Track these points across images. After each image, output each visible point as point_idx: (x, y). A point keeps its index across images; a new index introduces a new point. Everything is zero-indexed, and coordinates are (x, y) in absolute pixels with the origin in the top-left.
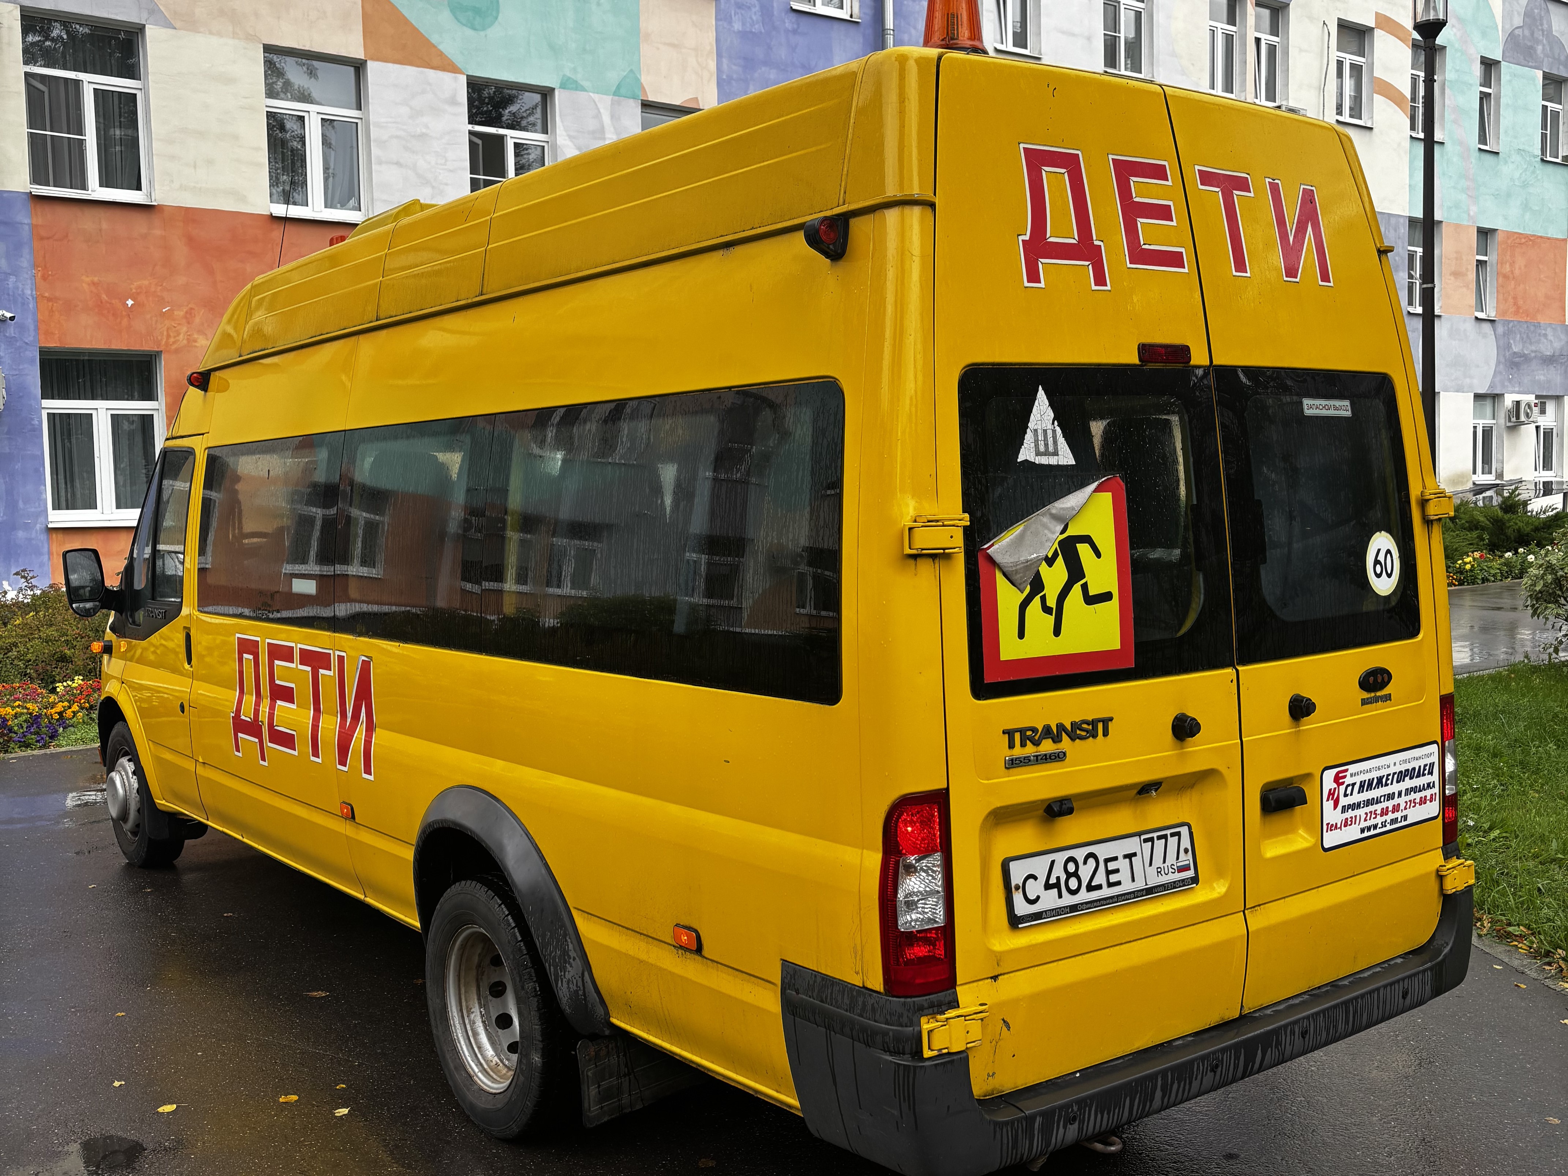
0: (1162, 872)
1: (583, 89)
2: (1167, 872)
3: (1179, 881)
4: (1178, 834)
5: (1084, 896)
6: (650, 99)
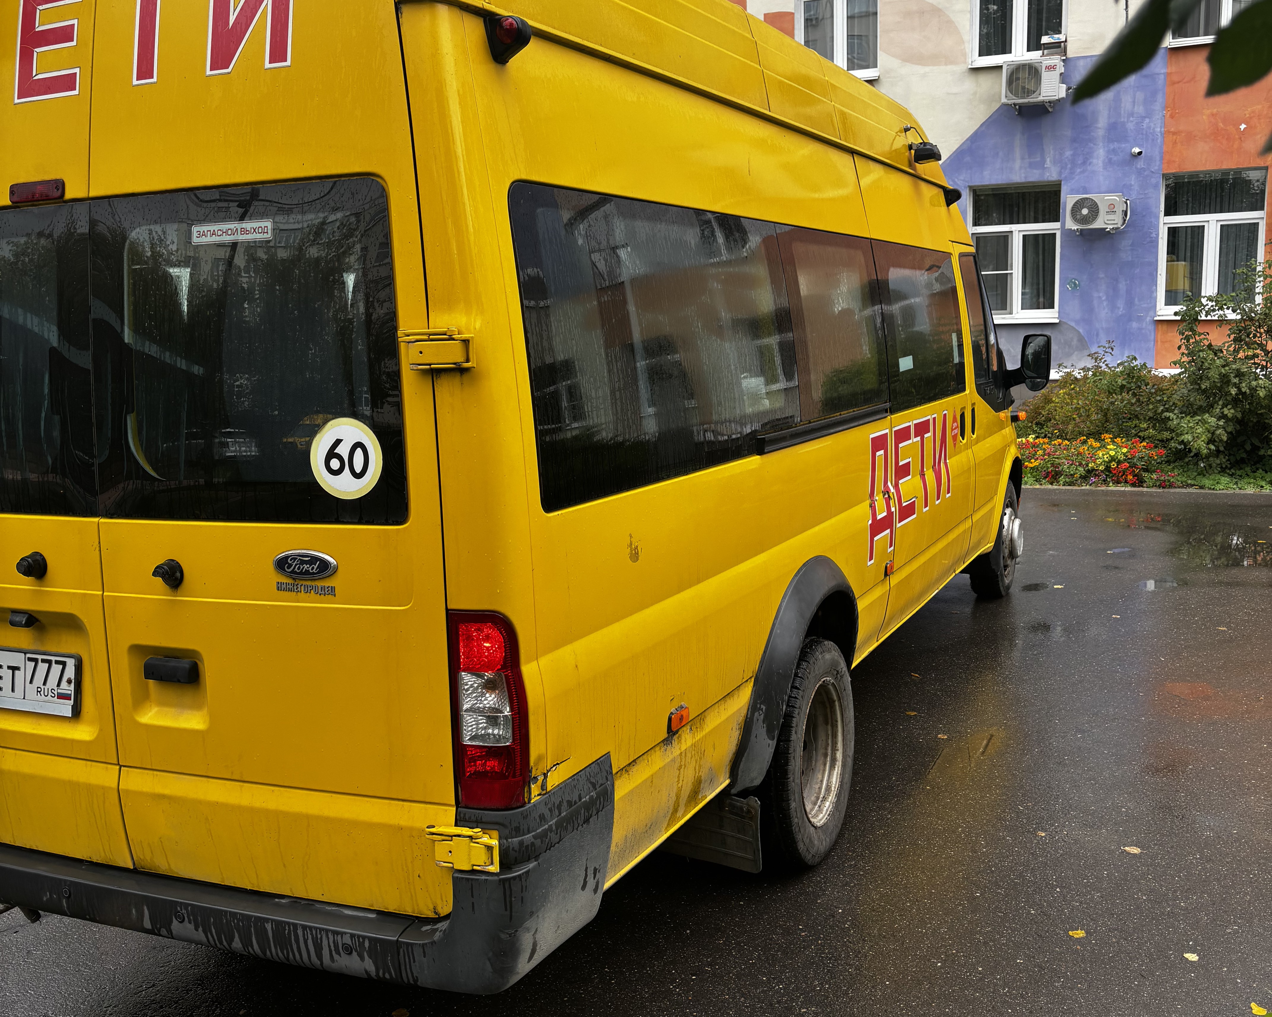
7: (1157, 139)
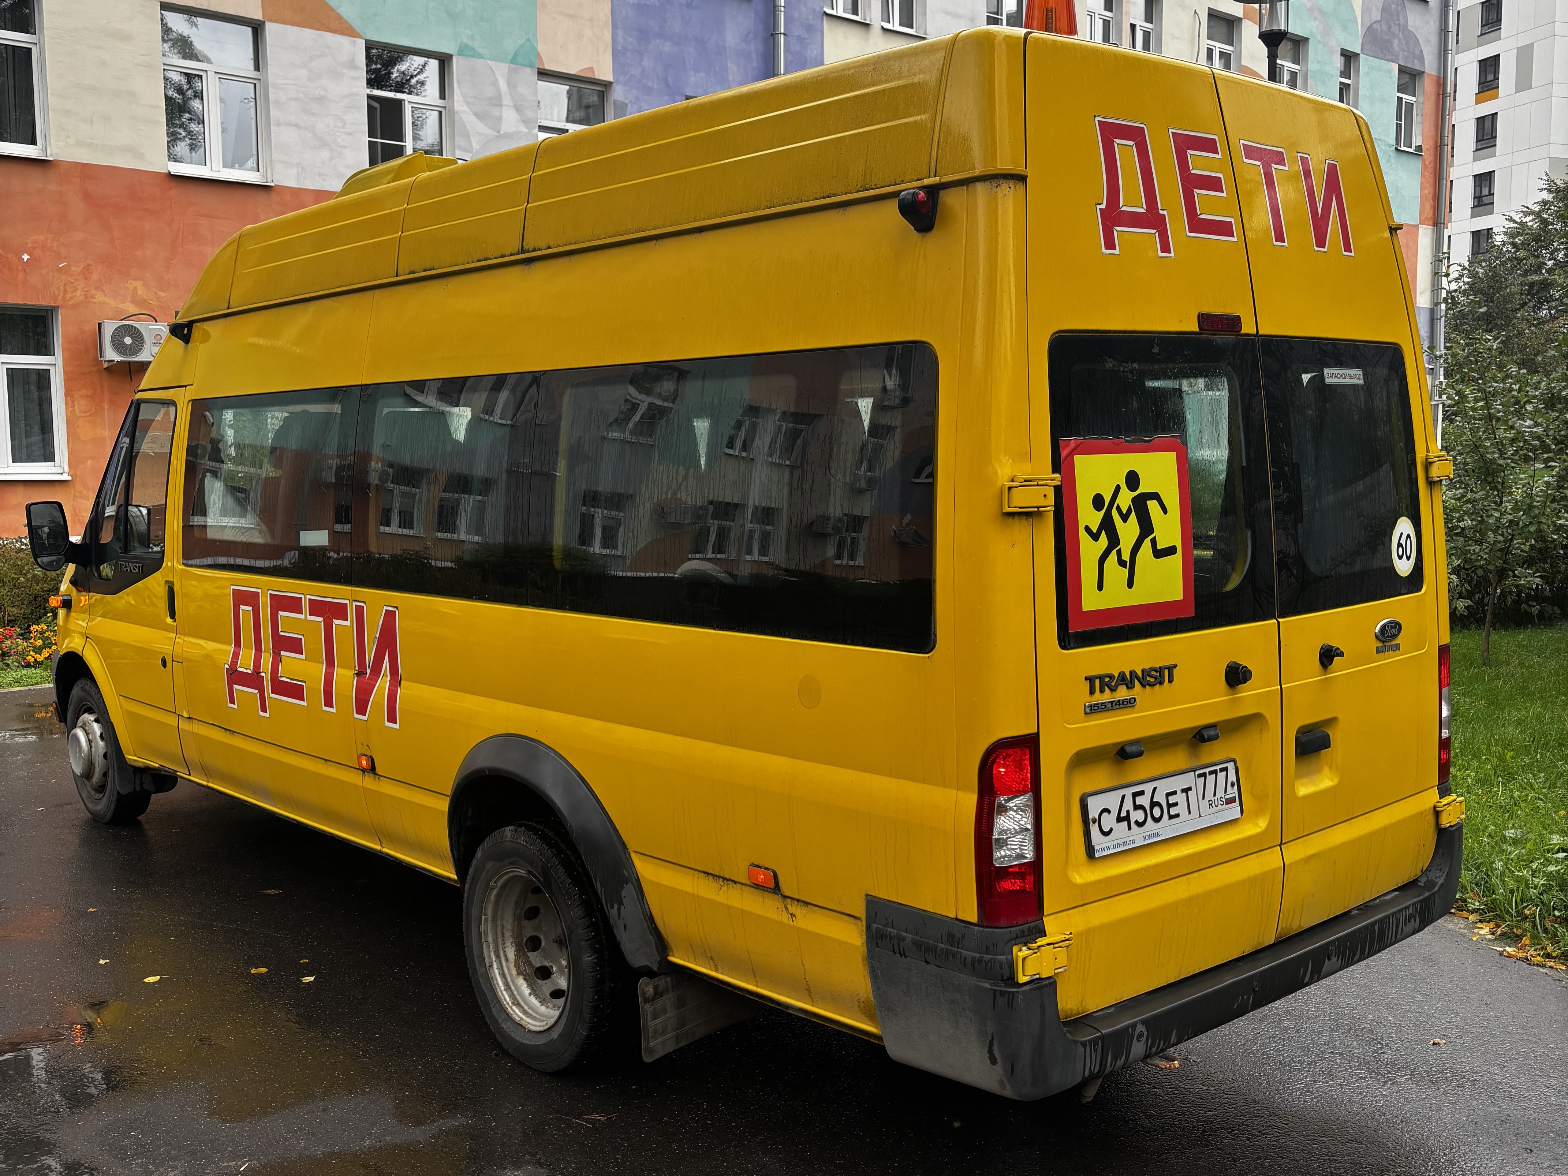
1: (481, 57)
6: (547, 68)
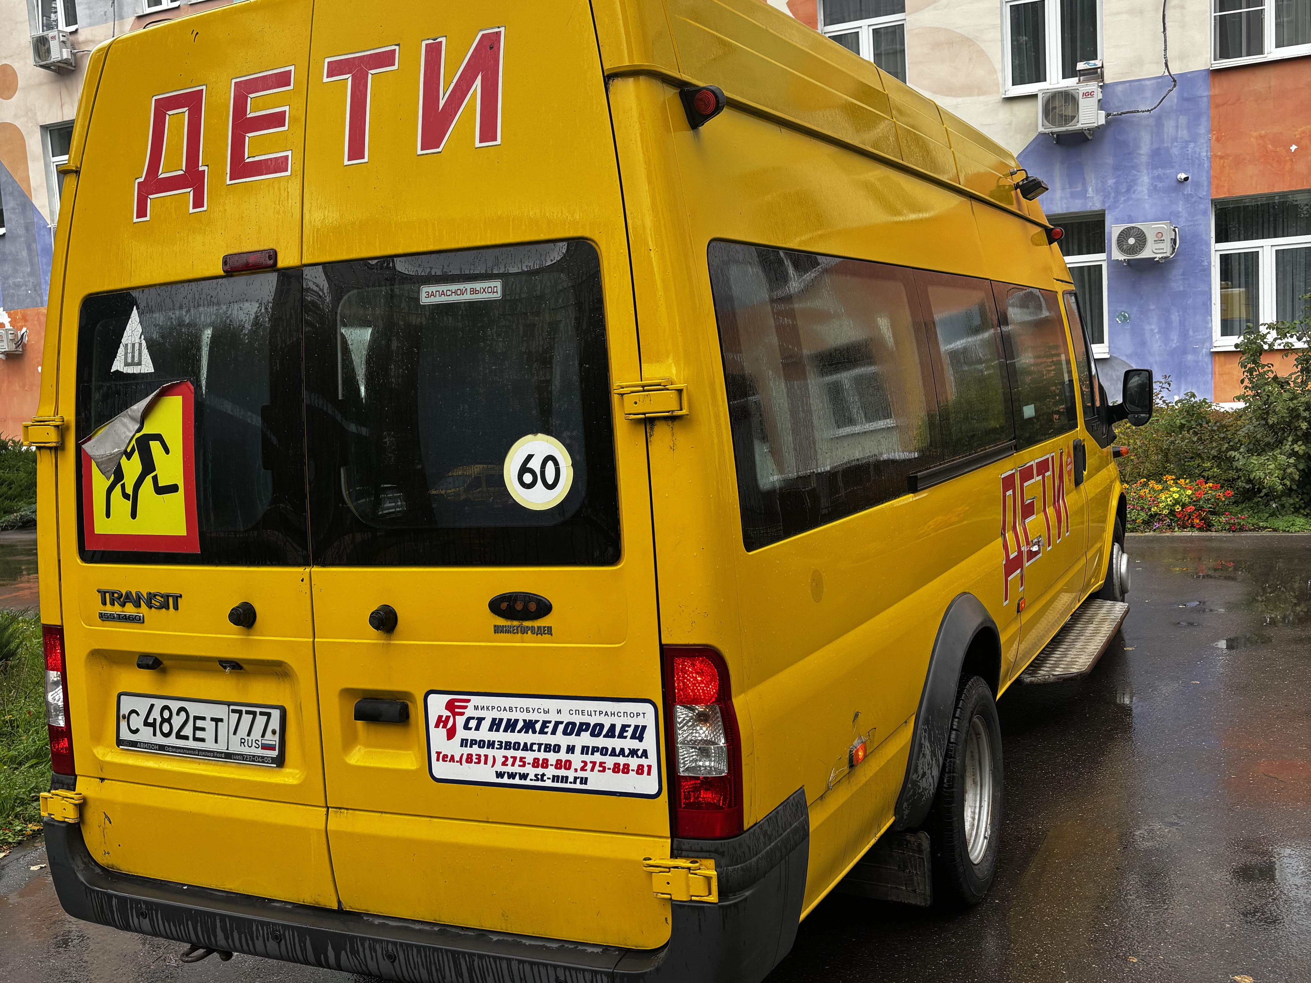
0: (246, 744)
2: (250, 745)
3: (259, 756)
4: (269, 715)
5: (172, 741)
7: (1204, 164)
